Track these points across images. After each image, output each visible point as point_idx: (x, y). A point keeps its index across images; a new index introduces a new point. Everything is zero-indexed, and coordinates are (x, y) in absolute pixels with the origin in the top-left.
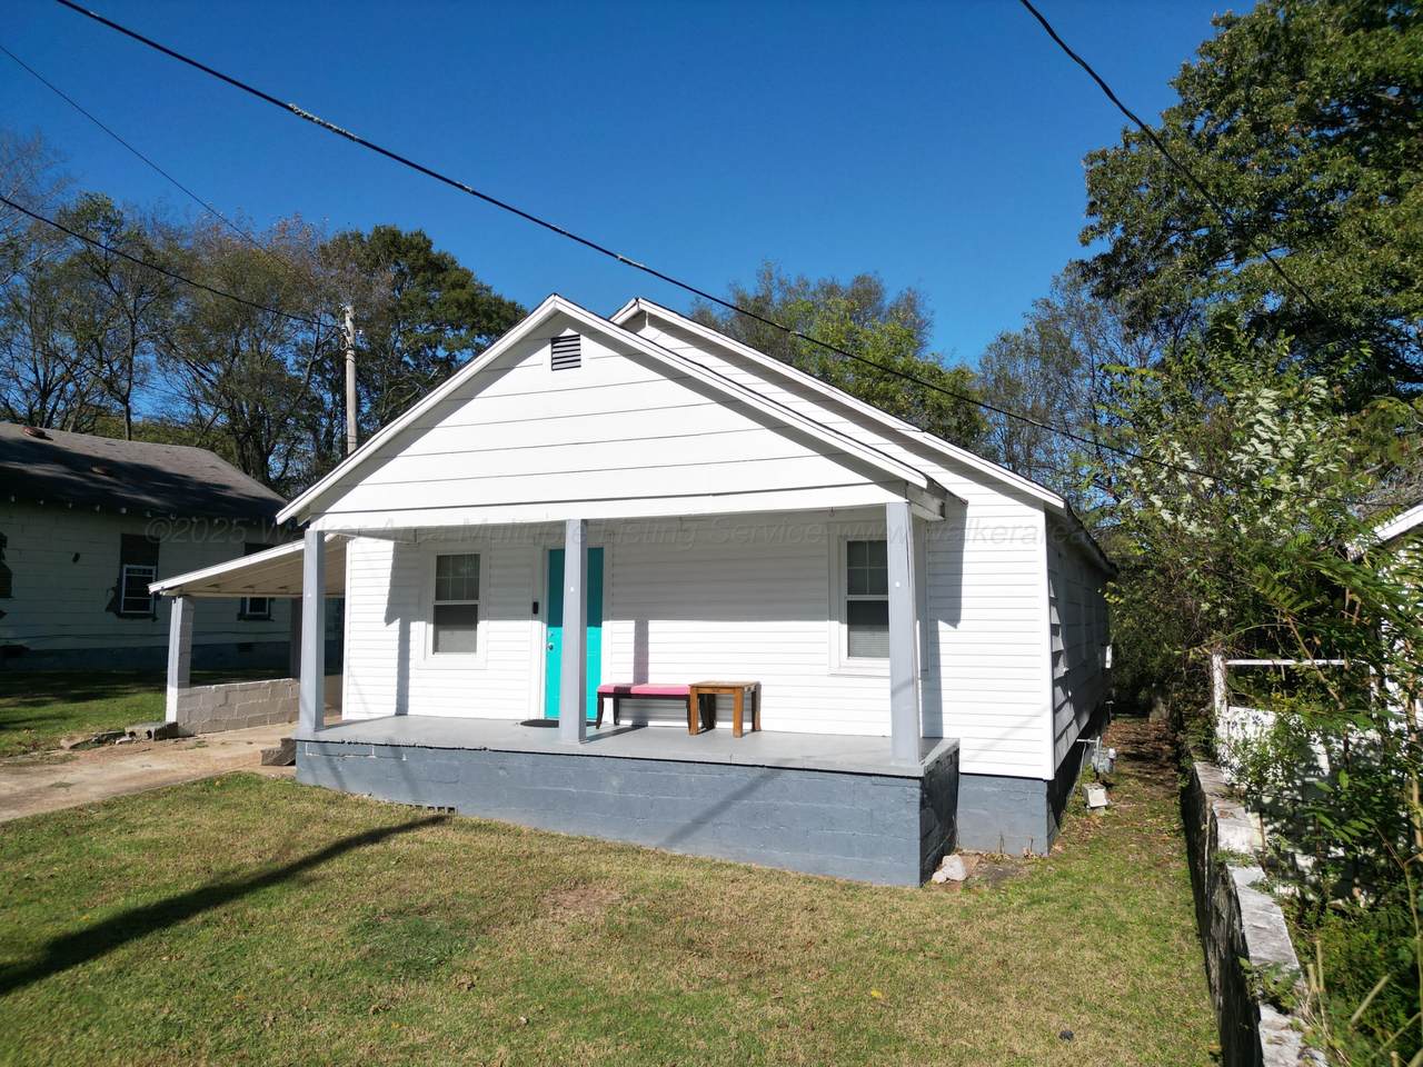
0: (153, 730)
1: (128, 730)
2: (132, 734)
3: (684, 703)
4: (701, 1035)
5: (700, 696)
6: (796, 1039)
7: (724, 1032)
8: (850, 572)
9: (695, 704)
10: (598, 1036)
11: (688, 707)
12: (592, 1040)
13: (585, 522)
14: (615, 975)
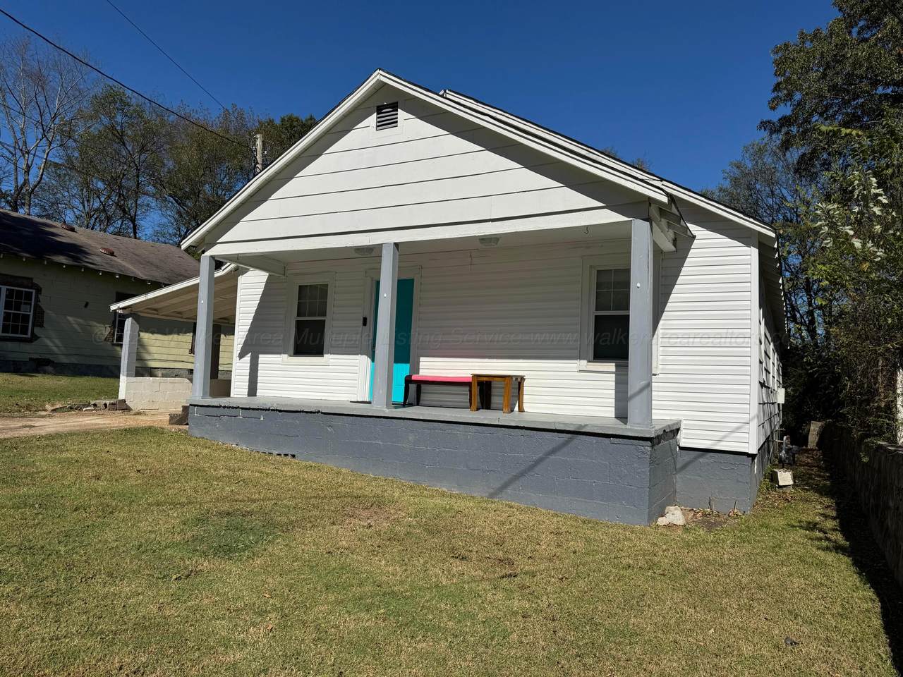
0: (108, 402)
1: (92, 402)
2: (95, 405)
3: (467, 389)
4: (451, 618)
5: (480, 384)
6: (538, 627)
7: (473, 617)
8: (598, 294)
9: (476, 389)
10: (361, 611)
11: (470, 391)
12: (354, 614)
13: (396, 245)
14: (387, 568)
